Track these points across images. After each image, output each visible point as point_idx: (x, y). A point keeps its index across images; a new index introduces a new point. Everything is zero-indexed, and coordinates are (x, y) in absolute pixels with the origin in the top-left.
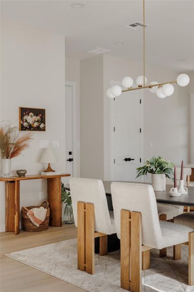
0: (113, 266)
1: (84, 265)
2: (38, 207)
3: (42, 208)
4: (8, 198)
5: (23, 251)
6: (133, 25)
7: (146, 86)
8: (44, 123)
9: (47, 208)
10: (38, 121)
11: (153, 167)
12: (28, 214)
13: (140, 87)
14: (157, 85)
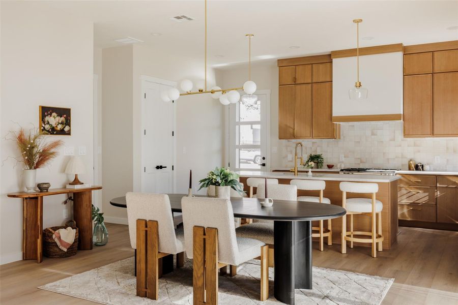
0: (174, 289)
1: (145, 290)
2: (65, 227)
3: (69, 228)
4: (27, 219)
5: (61, 280)
6: (178, 18)
7: (207, 90)
8: (70, 126)
9: (75, 228)
10: (62, 123)
11: (219, 180)
12: (54, 236)
13: (201, 91)
14: (220, 91)
